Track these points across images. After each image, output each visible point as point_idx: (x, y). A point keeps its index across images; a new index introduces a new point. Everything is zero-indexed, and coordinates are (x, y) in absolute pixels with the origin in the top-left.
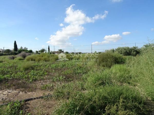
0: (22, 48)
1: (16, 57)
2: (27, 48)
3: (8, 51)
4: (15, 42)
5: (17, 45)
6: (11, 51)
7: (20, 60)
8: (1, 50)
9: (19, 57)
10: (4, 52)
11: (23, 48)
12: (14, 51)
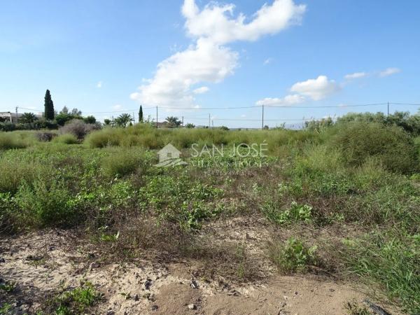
0: (65, 110)
1: (55, 135)
2: (80, 113)
3: (29, 118)
4: (48, 92)
5: (52, 102)
6: (36, 119)
7: (70, 142)
8: (9, 115)
9: (64, 134)
10: (19, 121)
11: (70, 111)
12: (44, 119)
